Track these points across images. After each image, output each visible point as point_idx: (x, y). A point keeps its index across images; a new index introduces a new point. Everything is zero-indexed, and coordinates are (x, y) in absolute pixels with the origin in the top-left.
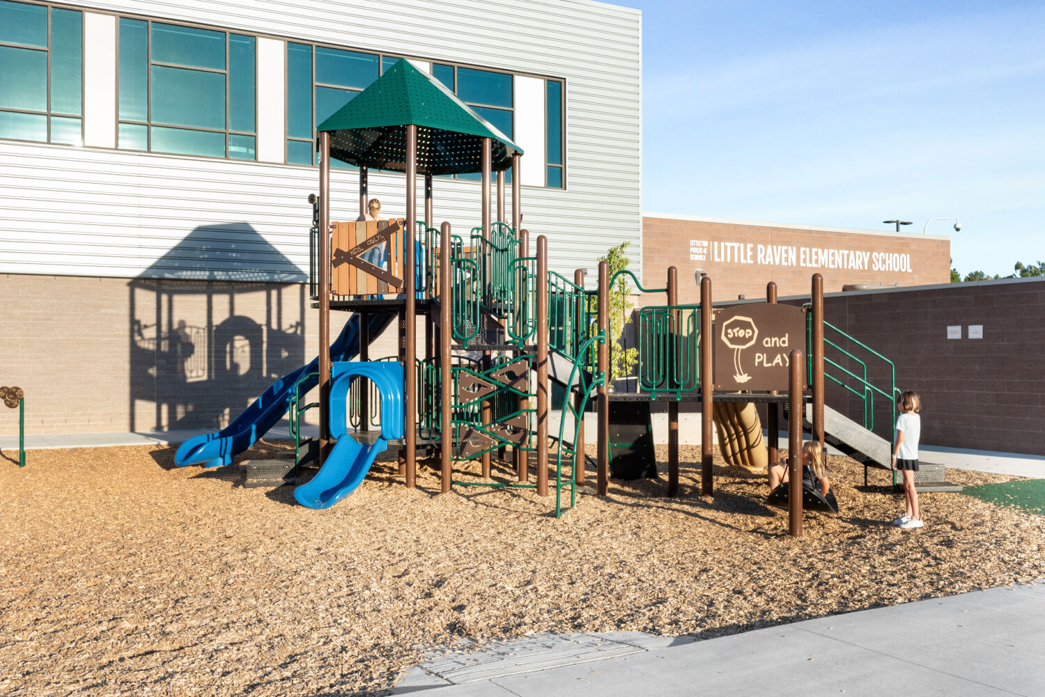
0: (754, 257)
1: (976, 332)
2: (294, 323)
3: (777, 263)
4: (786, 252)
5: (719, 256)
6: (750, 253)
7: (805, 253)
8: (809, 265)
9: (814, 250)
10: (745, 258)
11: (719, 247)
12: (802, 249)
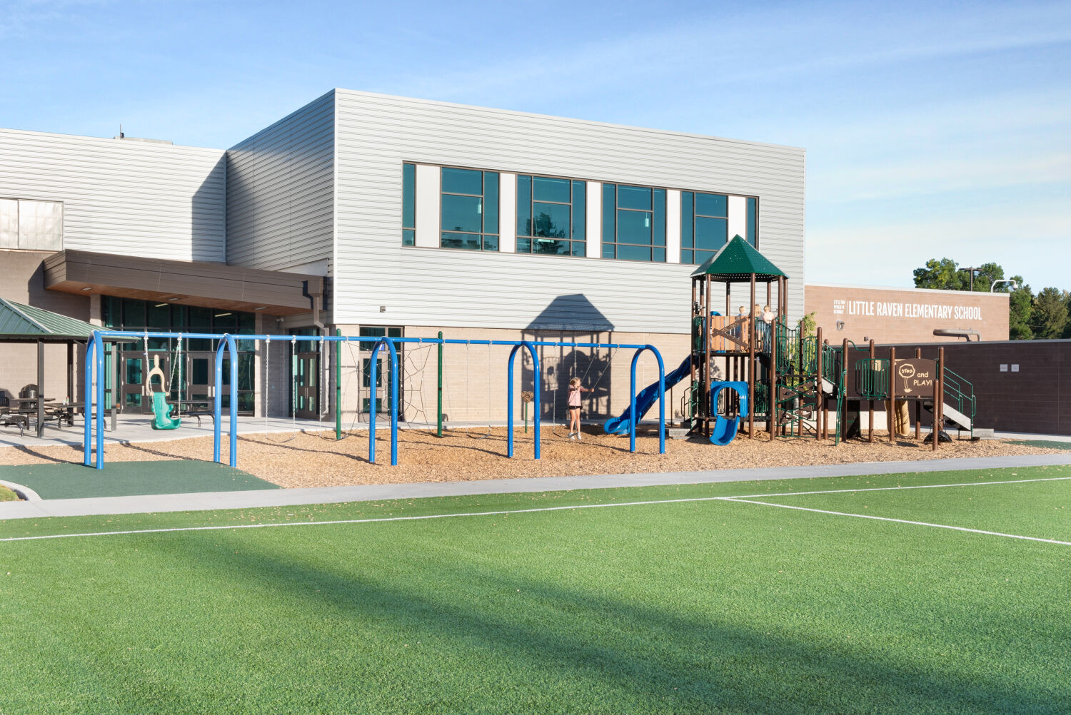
0: (875, 311)
1: (1015, 368)
2: (605, 355)
3: (890, 315)
4: (896, 307)
5: (852, 311)
6: (872, 308)
7: (908, 308)
8: (911, 316)
9: (915, 305)
10: (869, 311)
11: (852, 304)
12: (907, 305)
